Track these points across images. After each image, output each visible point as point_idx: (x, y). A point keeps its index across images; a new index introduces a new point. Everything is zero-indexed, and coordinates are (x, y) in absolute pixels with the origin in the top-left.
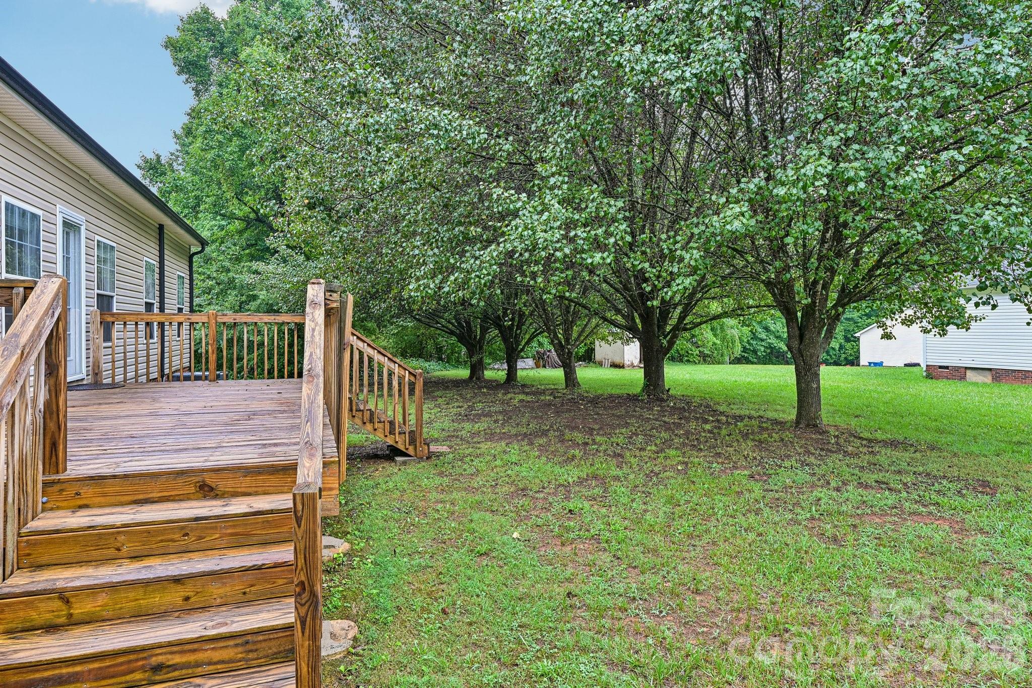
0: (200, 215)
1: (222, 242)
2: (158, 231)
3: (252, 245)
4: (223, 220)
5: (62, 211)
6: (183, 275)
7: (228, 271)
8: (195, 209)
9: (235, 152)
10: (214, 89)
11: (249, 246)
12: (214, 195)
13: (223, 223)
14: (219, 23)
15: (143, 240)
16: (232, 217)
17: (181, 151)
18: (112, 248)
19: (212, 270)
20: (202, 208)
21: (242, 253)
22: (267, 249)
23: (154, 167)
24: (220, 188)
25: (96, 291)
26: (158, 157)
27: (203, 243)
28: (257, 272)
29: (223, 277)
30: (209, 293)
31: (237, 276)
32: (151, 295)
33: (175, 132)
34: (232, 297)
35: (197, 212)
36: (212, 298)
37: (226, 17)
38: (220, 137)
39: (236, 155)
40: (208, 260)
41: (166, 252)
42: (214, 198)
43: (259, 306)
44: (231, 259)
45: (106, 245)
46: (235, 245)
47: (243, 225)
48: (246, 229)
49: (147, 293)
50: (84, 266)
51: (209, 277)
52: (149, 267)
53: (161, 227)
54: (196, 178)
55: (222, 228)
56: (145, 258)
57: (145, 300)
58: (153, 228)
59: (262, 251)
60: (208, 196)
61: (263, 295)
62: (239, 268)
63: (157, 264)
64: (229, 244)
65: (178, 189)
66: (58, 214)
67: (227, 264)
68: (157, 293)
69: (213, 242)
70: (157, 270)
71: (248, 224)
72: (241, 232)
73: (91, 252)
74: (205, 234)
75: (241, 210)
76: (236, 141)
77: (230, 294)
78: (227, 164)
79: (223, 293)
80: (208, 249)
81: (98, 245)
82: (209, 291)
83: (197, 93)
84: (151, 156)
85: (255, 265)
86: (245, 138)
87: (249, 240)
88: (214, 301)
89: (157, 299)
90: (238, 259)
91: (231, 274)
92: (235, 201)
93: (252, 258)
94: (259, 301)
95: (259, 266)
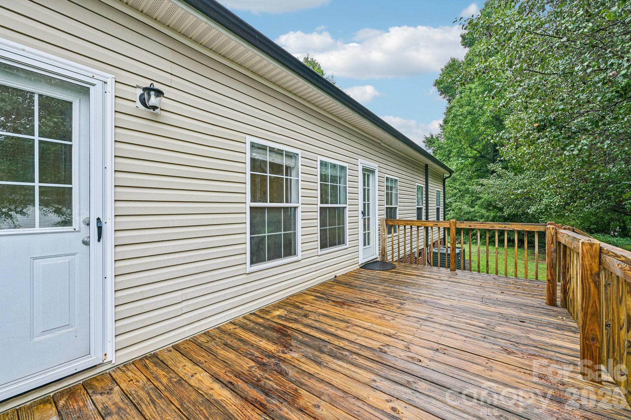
0: (451, 159)
1: (462, 170)
2: (425, 168)
3: (478, 170)
4: (462, 160)
5: (363, 162)
6: (440, 190)
7: (465, 184)
8: (449, 157)
9: (469, 123)
10: (458, 96)
11: (476, 171)
12: (458, 147)
13: (463, 161)
14: (460, 63)
15: (416, 174)
16: (467, 157)
17: (443, 132)
18: (396, 180)
19: (457, 185)
20: (452, 155)
21: (473, 174)
22: (488, 171)
23: (430, 141)
24: (461, 144)
25: (386, 206)
26: (432, 136)
27: (451, 172)
28: (482, 185)
29: (462, 188)
30: (455, 196)
31: (470, 187)
32: (420, 203)
33: (440, 124)
34: (467, 198)
35: (450, 158)
36: (457, 199)
37: (464, 60)
38: (461, 117)
39: (469, 124)
40: (455, 180)
41: (429, 179)
42: (457, 149)
43: (483, 203)
44: (467, 178)
45: (392, 180)
46: (469, 171)
47: (473, 160)
48: (475, 162)
49: (418, 202)
50: (377, 193)
51: (455, 188)
52: (419, 188)
53: (427, 166)
54: (449, 141)
55: (462, 163)
56: (417, 184)
57: (417, 207)
58: (422, 167)
59: (484, 172)
60: (454, 149)
61: (486, 196)
62: (471, 183)
63: (424, 186)
64: (466, 171)
65: (440, 148)
66: (359, 164)
67: (465, 181)
68: (424, 202)
69: (457, 171)
70: (424, 189)
71: (476, 159)
72: (472, 164)
73: (382, 184)
74: (453, 168)
75: (472, 153)
76: (469, 117)
77: (466, 196)
78: (464, 130)
79: (462, 196)
80: (454, 175)
81: (386, 179)
82: (455, 195)
83: (449, 101)
84: (428, 136)
85: (481, 181)
86: (475, 114)
87: (476, 167)
88: (458, 200)
89: (424, 205)
90: (470, 178)
91: (467, 186)
92: (469, 149)
93: (479, 177)
94: (483, 200)
95: (485, 181)
